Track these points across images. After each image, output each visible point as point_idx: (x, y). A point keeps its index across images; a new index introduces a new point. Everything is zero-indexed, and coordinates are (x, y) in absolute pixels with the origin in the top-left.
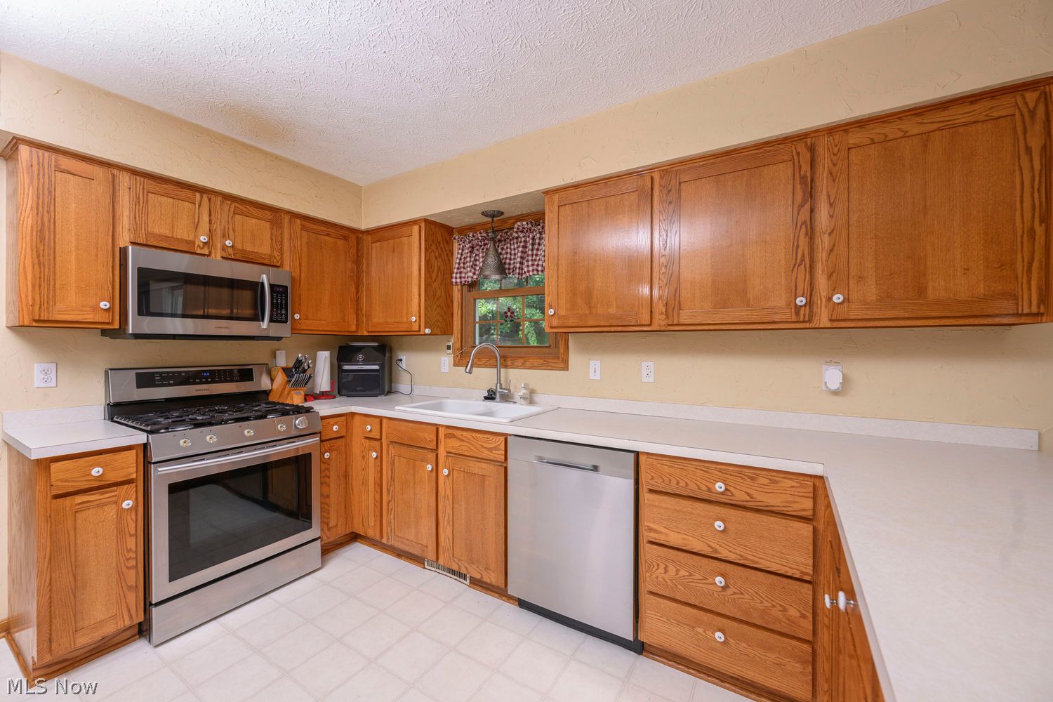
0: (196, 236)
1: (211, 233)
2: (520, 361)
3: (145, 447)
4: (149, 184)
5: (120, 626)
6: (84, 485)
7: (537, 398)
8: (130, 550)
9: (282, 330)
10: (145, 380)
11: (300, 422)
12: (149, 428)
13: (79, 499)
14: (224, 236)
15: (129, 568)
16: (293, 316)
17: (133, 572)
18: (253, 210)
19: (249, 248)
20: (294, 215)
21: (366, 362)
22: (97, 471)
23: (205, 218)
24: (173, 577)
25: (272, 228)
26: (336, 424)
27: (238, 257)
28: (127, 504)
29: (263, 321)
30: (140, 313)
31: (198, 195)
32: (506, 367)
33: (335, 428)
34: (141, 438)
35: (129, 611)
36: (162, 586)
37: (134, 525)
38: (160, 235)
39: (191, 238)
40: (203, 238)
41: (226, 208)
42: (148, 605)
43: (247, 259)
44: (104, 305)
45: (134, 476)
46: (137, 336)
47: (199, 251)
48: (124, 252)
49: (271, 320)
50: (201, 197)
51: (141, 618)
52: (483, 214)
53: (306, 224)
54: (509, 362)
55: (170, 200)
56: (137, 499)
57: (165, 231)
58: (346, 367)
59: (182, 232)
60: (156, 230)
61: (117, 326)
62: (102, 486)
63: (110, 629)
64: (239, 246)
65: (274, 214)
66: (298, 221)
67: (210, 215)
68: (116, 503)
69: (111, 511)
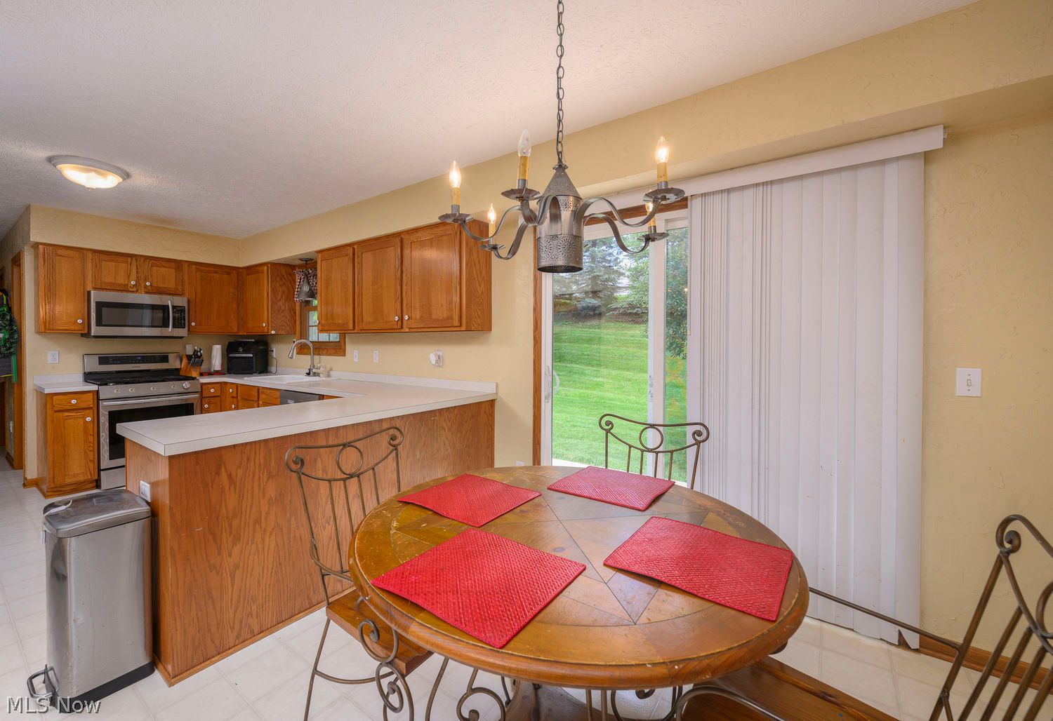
0: (129, 282)
1: (138, 280)
2: (325, 352)
3: (98, 391)
4: (103, 257)
5: (86, 478)
6: (68, 408)
7: (332, 373)
8: (90, 442)
9: (182, 332)
10: (104, 360)
11: (186, 384)
12: (99, 383)
13: (66, 414)
14: (146, 280)
15: (91, 451)
16: (189, 324)
17: (92, 453)
18: (163, 263)
19: (161, 285)
20: (190, 263)
21: (245, 352)
22: (74, 402)
23: (134, 271)
24: (111, 458)
25: (176, 272)
26: (213, 388)
27: (154, 291)
28: (88, 419)
29: (169, 327)
30: (97, 325)
31: (129, 259)
32: (319, 354)
33: (212, 390)
34: (95, 388)
35: (90, 472)
36: (106, 462)
37: (92, 430)
38: (109, 283)
39: (126, 283)
40: (133, 283)
41: (147, 263)
42: (100, 470)
43: (160, 292)
44: (80, 321)
45: (92, 406)
46: (96, 337)
47: (130, 290)
48: (89, 293)
49: (174, 327)
50: (132, 259)
51: (96, 478)
52: (301, 260)
53: (200, 268)
54: (321, 352)
55: (114, 264)
56: (93, 417)
57: (111, 280)
58: (232, 355)
59: (121, 281)
60: (106, 281)
61: (86, 332)
62: (76, 409)
63: (81, 478)
64: (155, 284)
65: (178, 264)
66: (194, 267)
67: (137, 268)
68: (83, 418)
69: (81, 422)
